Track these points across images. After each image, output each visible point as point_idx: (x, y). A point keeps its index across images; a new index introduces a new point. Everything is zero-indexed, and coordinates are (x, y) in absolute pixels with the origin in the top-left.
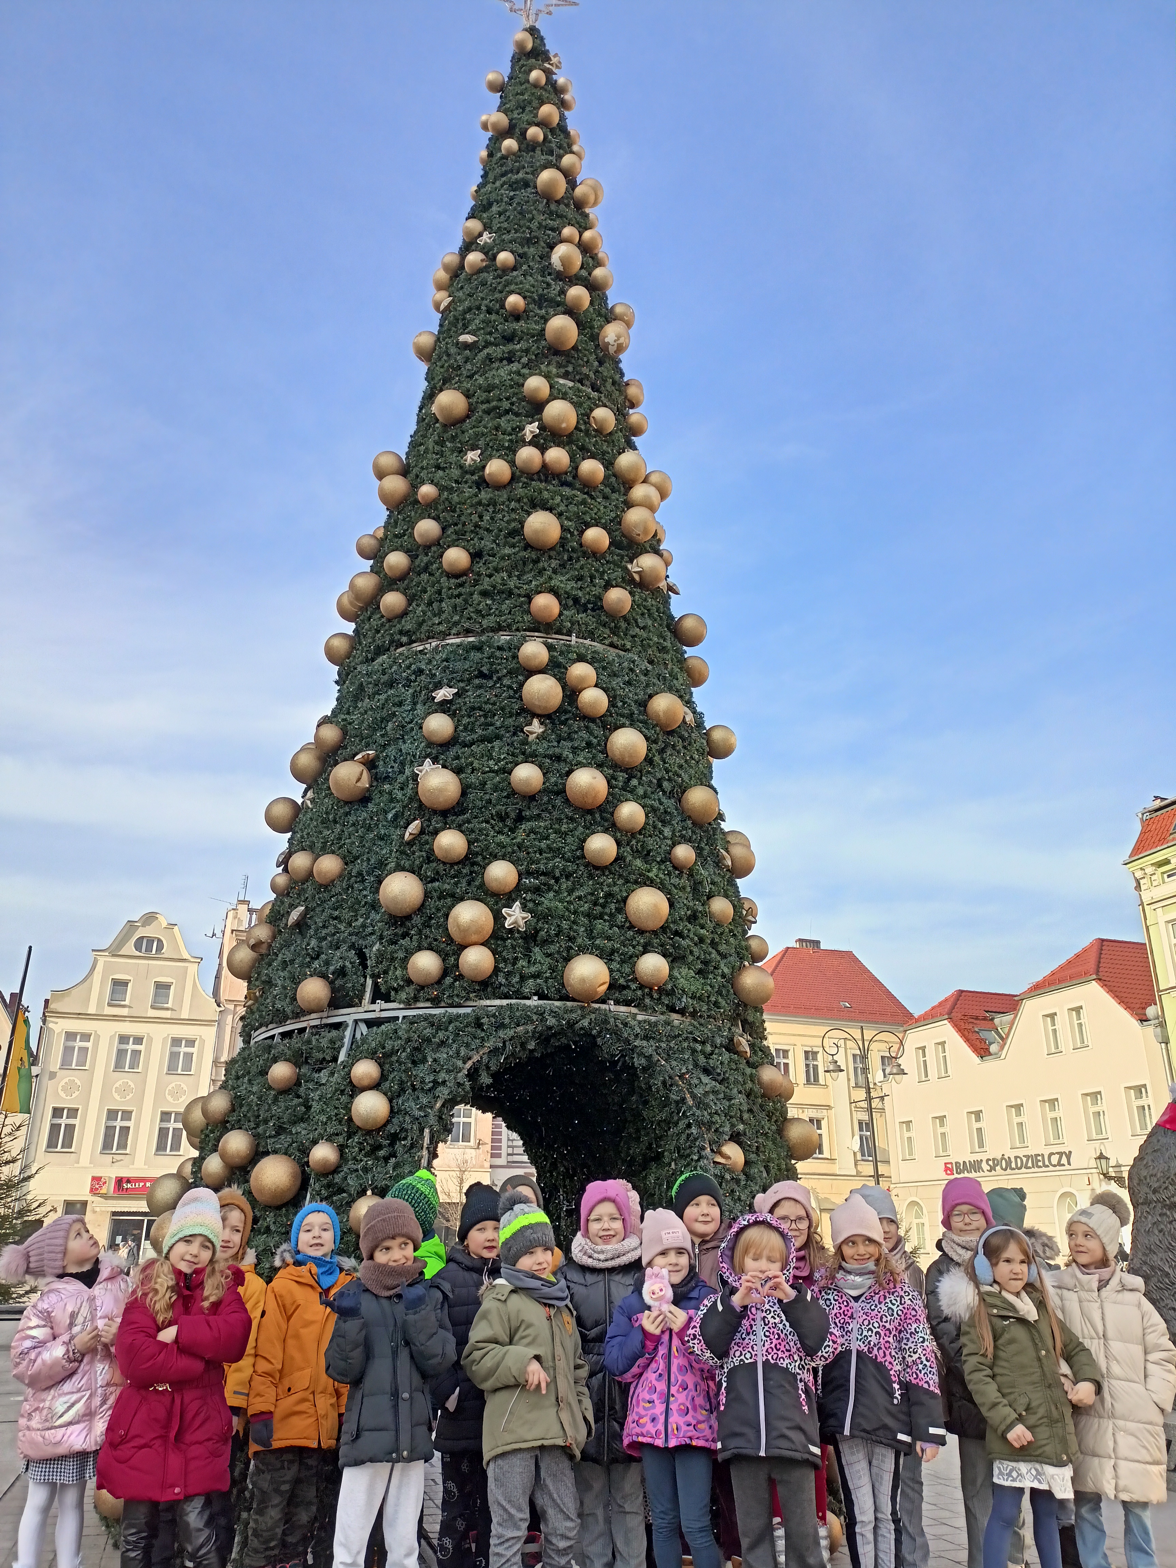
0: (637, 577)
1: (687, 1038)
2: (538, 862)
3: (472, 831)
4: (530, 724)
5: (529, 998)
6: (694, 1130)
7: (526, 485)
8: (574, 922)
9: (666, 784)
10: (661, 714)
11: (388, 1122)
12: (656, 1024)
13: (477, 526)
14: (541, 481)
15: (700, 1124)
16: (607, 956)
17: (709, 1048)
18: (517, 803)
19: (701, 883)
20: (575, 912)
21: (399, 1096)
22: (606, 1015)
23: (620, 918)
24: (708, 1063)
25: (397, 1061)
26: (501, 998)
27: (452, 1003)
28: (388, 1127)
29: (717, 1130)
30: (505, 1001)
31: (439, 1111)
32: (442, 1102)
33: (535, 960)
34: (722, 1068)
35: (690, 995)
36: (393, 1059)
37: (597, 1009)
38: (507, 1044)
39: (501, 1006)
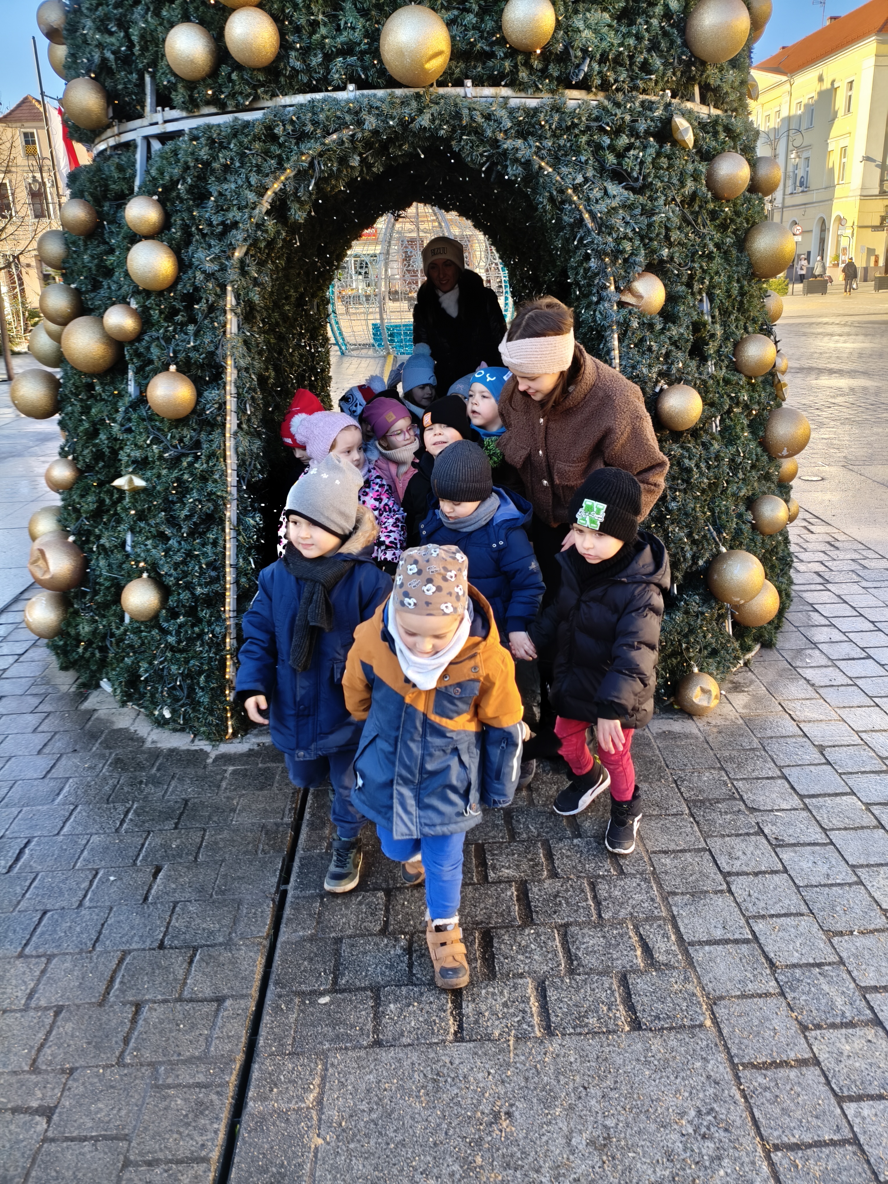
5: (340, 89)
12: (538, 111)
17: (624, 140)
21: (185, 246)
24: (620, 164)
25: (178, 197)
26: (304, 92)
27: (237, 106)
28: (179, 287)
29: (626, 260)
30: (309, 96)
31: (242, 261)
32: (244, 249)
33: (346, 23)
34: (641, 169)
35: (598, 56)
36: (174, 194)
37: (442, 97)
38: (316, 162)
39: (302, 105)
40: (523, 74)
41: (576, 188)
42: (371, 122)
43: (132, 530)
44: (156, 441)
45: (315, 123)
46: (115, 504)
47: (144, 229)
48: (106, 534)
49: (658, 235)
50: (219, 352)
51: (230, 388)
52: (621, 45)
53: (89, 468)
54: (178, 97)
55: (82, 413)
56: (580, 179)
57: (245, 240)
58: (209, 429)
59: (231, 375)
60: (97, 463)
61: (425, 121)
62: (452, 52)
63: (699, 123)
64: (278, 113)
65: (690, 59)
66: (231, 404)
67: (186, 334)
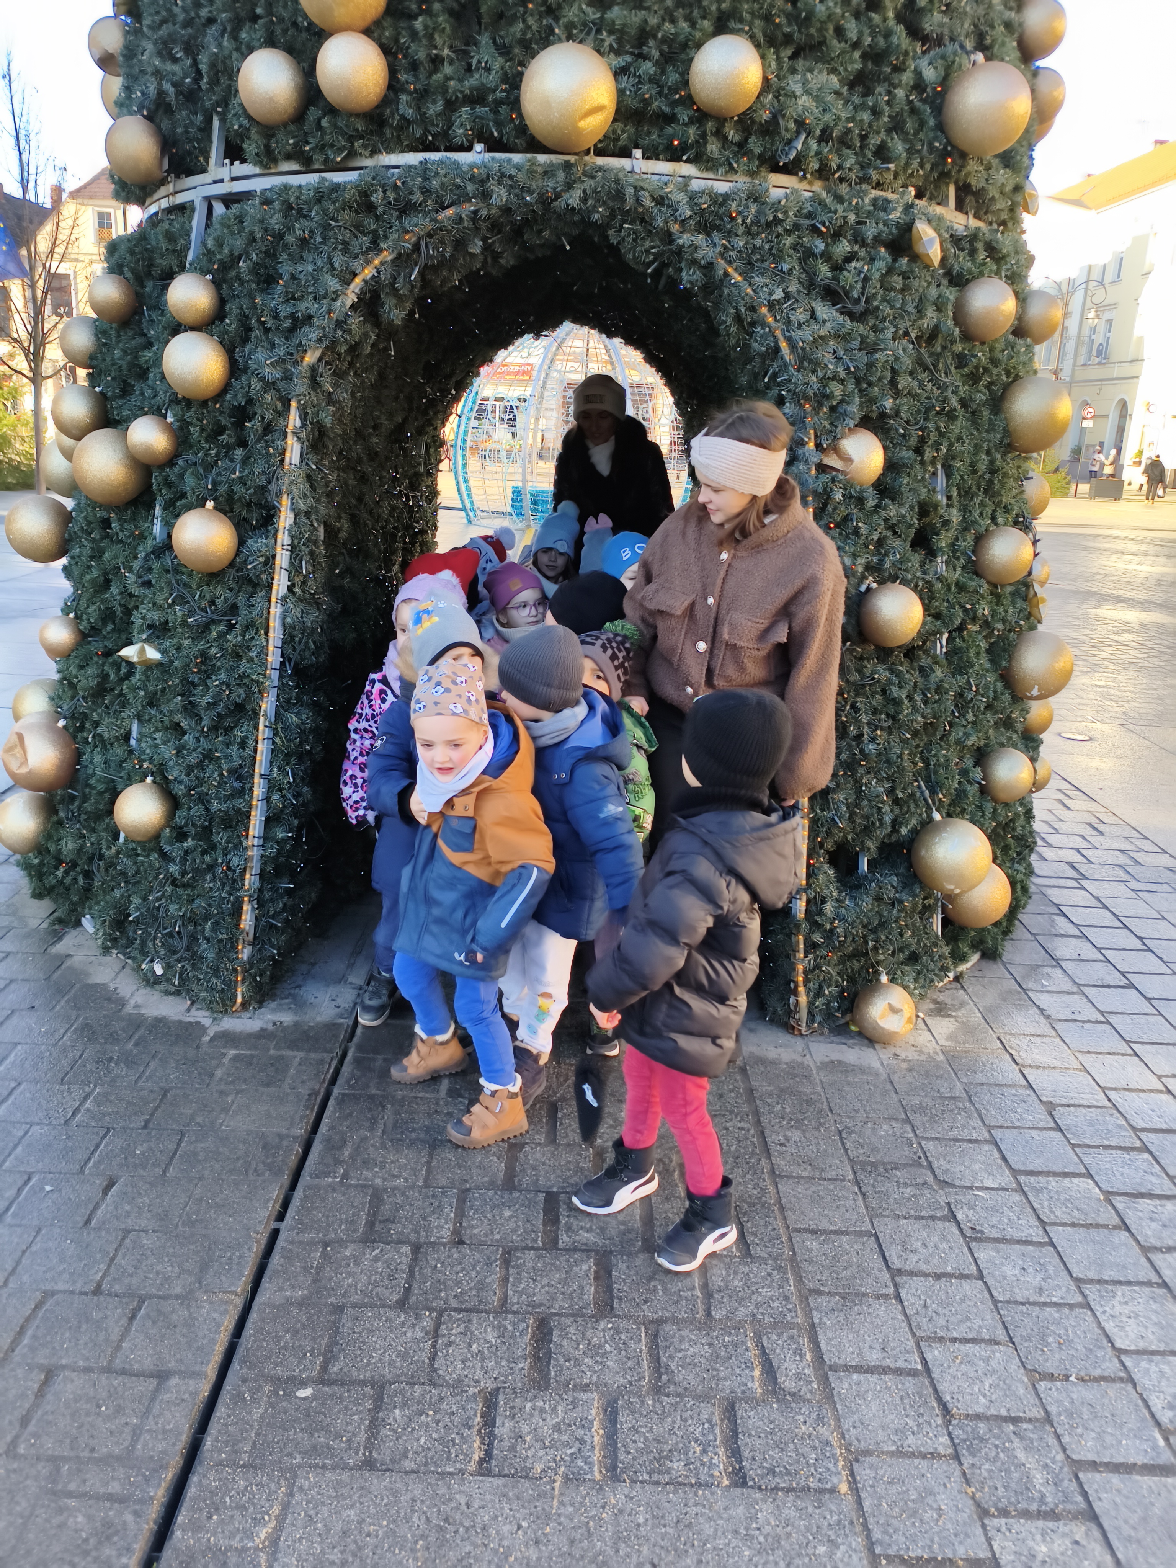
1: (797, 227)
5: (463, 149)
11: (226, 388)
12: (729, 198)
15: (799, 398)
16: (618, 46)
17: (843, 247)
21: (241, 343)
22: (620, 181)
24: (835, 278)
25: (238, 277)
26: (416, 150)
27: (326, 162)
28: (228, 397)
29: (833, 409)
30: (420, 156)
31: (313, 369)
32: (318, 354)
33: (479, 62)
34: (864, 288)
35: (818, 132)
36: (233, 273)
37: (600, 169)
38: (423, 245)
39: (410, 167)
40: (713, 147)
41: (772, 306)
42: (500, 195)
43: (139, 717)
44: (181, 600)
45: (426, 191)
46: (122, 680)
47: (189, 317)
48: (106, 720)
49: (880, 379)
50: (272, 487)
51: (284, 538)
52: (851, 119)
53: (94, 630)
54: (250, 148)
55: (92, 558)
56: (778, 294)
57: (320, 340)
58: (250, 589)
59: (285, 519)
60: (105, 624)
61: (574, 198)
62: (618, 111)
63: (952, 236)
64: (379, 174)
65: (945, 148)
66: (282, 558)
67: (232, 460)
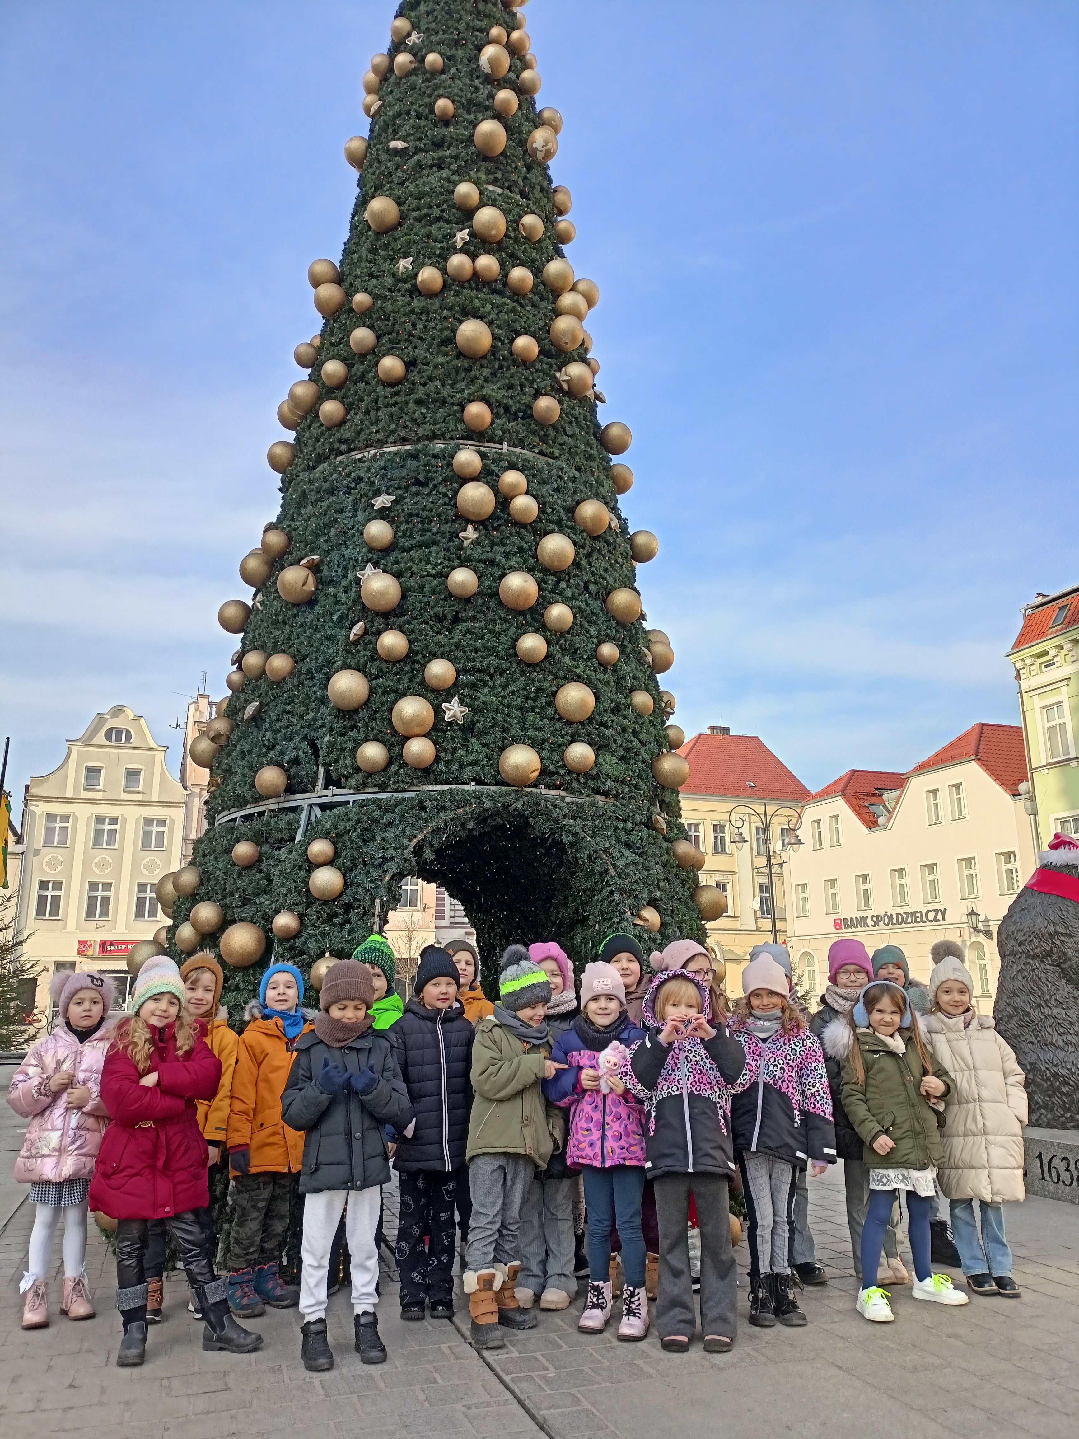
0: (565, 386)
1: (610, 817)
2: (473, 660)
3: (413, 632)
4: (465, 530)
5: (467, 784)
6: (616, 896)
7: (457, 294)
8: (508, 715)
9: (592, 587)
10: (588, 520)
11: (342, 893)
12: (582, 805)
13: (410, 335)
14: (472, 289)
15: (621, 891)
16: (537, 745)
17: (629, 826)
18: (453, 606)
19: (624, 678)
20: (509, 706)
21: (352, 870)
22: (537, 798)
23: (550, 711)
24: (628, 839)
25: (348, 840)
26: (445, 784)
27: (397, 788)
28: (343, 898)
29: (636, 897)
30: (447, 787)
31: (389, 883)
32: (391, 875)
34: (640, 843)
35: (614, 779)
36: (345, 838)
37: (531, 793)
38: (448, 824)
39: (442, 791)
41: (605, 851)
42: (488, 804)
45: (451, 802)
47: (322, 859)
49: (653, 883)
52: (624, 774)
57: (396, 869)
61: (518, 805)
62: (539, 770)
64: (427, 794)
65: (657, 785)
67: (340, 931)
